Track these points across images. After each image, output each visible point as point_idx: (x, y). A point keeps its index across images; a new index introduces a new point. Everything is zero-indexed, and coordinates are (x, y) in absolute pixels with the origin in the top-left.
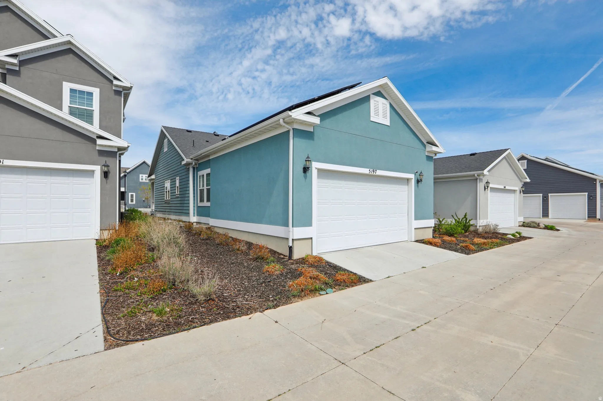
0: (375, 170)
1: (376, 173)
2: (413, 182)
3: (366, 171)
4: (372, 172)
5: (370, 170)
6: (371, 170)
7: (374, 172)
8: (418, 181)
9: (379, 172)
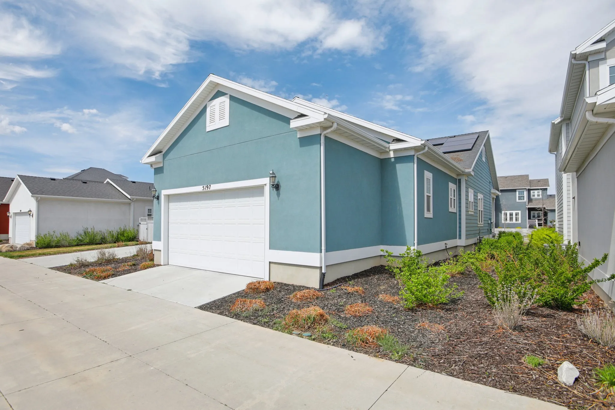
0: (209, 185)
1: (210, 189)
2: (267, 189)
3: (199, 189)
4: (207, 188)
5: (203, 187)
6: (205, 187)
7: (208, 188)
8: (276, 187)
9: (214, 187)
